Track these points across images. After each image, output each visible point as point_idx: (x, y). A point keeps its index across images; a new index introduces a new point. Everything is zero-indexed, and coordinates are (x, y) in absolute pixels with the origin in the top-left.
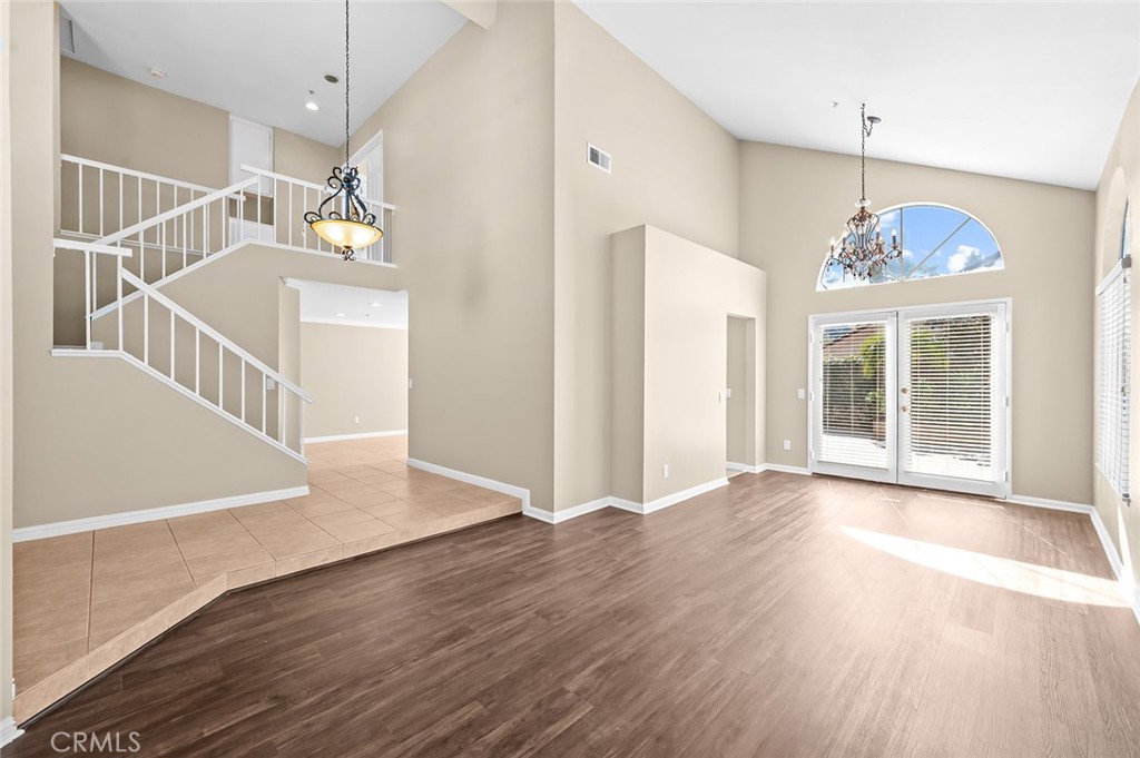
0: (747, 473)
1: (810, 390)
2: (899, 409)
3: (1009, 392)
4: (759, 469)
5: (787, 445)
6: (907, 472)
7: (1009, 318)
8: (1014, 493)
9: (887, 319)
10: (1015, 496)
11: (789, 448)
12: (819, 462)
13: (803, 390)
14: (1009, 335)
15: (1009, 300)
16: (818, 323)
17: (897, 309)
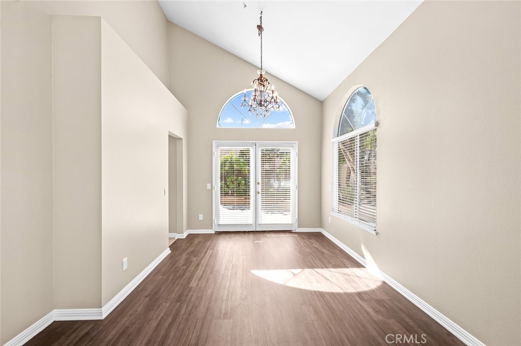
0: (178, 240)
1: (214, 184)
2: (257, 193)
3: (297, 184)
4: (184, 236)
5: (201, 217)
6: (260, 224)
7: (297, 151)
8: (298, 227)
9: (252, 146)
10: (299, 229)
11: (202, 219)
12: (219, 225)
13: (210, 184)
14: (297, 157)
15: (297, 142)
16: (218, 146)
17: (256, 142)
